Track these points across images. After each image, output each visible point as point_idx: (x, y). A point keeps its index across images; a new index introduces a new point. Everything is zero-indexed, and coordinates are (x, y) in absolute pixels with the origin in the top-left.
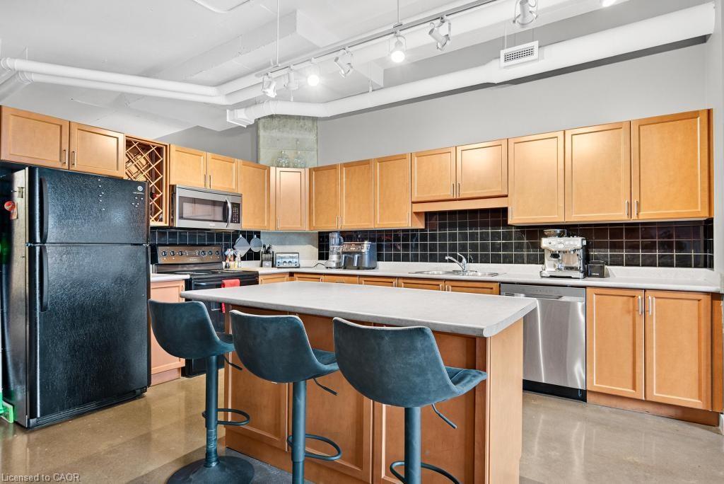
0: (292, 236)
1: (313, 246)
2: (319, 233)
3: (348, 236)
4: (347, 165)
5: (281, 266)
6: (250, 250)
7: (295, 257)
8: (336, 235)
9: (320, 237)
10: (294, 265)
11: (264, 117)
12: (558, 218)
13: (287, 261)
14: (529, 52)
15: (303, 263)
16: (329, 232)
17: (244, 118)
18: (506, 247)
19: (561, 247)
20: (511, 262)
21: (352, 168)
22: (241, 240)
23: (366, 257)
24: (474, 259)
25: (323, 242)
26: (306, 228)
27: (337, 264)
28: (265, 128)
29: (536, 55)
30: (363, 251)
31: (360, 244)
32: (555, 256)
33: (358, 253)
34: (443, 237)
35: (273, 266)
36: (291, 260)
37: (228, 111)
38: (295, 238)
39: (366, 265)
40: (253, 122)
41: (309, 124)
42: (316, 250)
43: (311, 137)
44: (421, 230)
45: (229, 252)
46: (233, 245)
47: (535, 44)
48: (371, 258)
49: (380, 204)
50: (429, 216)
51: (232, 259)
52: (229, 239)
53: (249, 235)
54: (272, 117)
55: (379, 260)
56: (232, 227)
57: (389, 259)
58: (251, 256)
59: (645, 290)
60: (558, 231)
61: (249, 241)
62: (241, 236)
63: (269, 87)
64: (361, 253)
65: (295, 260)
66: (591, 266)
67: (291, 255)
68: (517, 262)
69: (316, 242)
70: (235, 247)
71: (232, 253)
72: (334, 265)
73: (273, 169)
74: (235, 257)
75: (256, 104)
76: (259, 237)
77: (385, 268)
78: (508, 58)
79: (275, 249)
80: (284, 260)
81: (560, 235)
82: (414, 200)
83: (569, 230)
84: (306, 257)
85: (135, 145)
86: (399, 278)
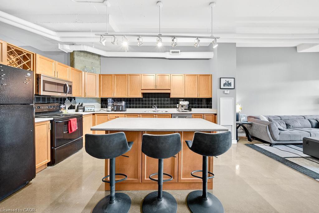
0: (90, 99)
2: (101, 98)
3: (115, 100)
4: (116, 75)
5: (87, 111)
6: (71, 105)
7: (93, 107)
8: (111, 99)
9: (101, 100)
10: (92, 110)
11: (77, 51)
12: (183, 97)
13: (90, 109)
14: (178, 52)
15: (96, 110)
16: (108, 98)
17: (68, 49)
18: (167, 104)
19: (184, 104)
20: (168, 108)
21: (119, 77)
22: (67, 101)
23: (124, 107)
24: (158, 107)
25: (104, 102)
26: (98, 96)
27: (111, 109)
28: (78, 55)
29: (179, 54)
30: (123, 105)
31: (122, 103)
32: (182, 106)
33: (121, 106)
34: (149, 101)
35: (83, 111)
36: (91, 108)
37: (59, 44)
38: (91, 100)
39: (124, 110)
40: (72, 51)
41: (97, 57)
42: (100, 105)
43: (98, 62)
44: (142, 98)
45: (62, 106)
46: (64, 103)
47: (179, 51)
48: (125, 108)
49: (130, 89)
50: (143, 94)
51: (64, 109)
52: (62, 100)
53: (71, 99)
54: (81, 51)
55: (127, 108)
56: (64, 95)
57: (130, 107)
58: (71, 107)
59: (204, 114)
60: (183, 100)
61: (71, 101)
62: (67, 99)
63: (103, 41)
64: (122, 106)
65: (93, 109)
66: (189, 108)
67: (91, 107)
68: (170, 108)
69: (100, 102)
71: (64, 106)
72: (110, 110)
73: (83, 73)
74: (65, 108)
75: (73, 44)
76: (75, 99)
77: (129, 111)
78: (173, 52)
79: (84, 105)
80: (88, 109)
82: (142, 89)
83: (185, 99)
84: (97, 107)
85: (13, 50)
86: (140, 114)
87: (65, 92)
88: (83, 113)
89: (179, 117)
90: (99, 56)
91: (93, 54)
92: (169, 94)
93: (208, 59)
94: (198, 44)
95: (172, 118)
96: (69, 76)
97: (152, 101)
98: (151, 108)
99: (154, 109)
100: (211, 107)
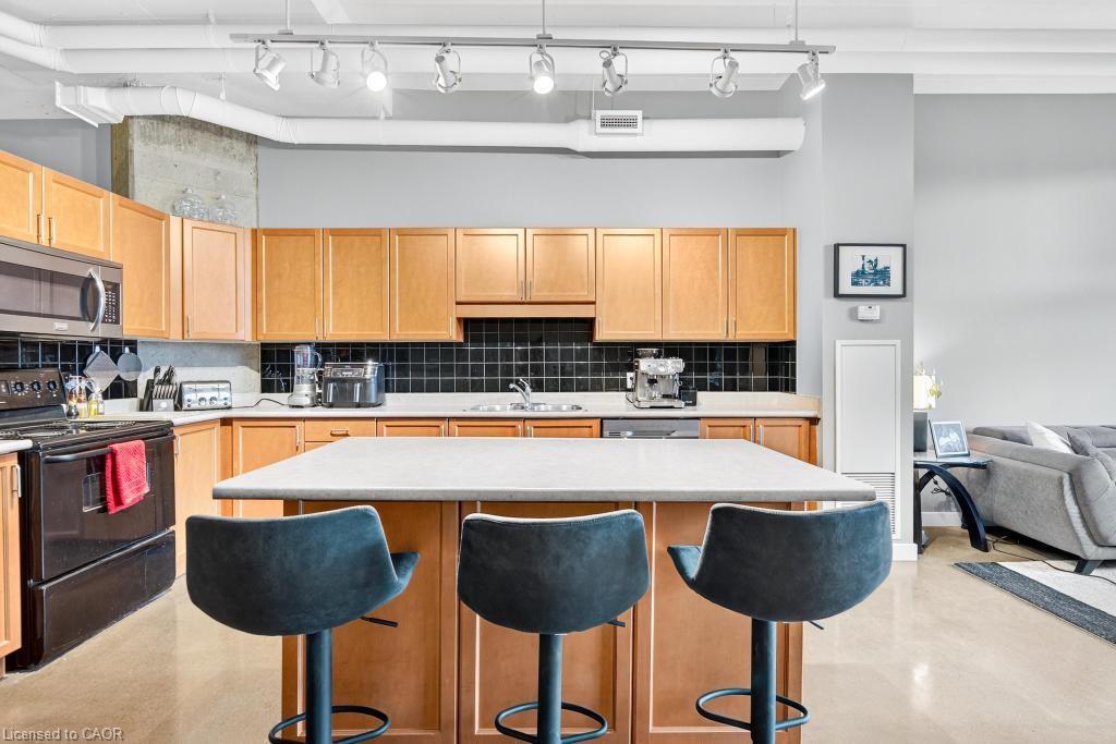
0: (206, 350)
1: (252, 368)
2: (263, 345)
3: (329, 352)
4: (336, 233)
5: (193, 406)
6: (118, 378)
7: (223, 389)
8: (308, 350)
9: (263, 352)
10: (221, 404)
11: (145, 117)
12: (655, 336)
13: (208, 396)
14: (631, 123)
15: (236, 400)
17: (103, 106)
18: (581, 370)
19: (662, 370)
20: (586, 390)
21: (347, 239)
22: (99, 357)
23: (373, 387)
24: (538, 387)
25: (275, 365)
26: (245, 335)
27: (312, 399)
28: (146, 138)
29: (638, 130)
30: (367, 376)
31: (361, 366)
32: (652, 382)
33: (359, 380)
34: (492, 355)
35: (176, 409)
36: (215, 394)
37: (57, 84)
38: (214, 353)
39: (373, 401)
40: (121, 120)
41: (241, 147)
42: (255, 377)
43: (245, 172)
44: (458, 344)
45: (75, 383)
46: (83, 367)
47: (639, 114)
48: (379, 389)
49: (400, 301)
50: (467, 324)
51: (83, 397)
52: (73, 355)
53: (114, 348)
54: (162, 119)
55: (387, 391)
56: (84, 331)
57: (403, 388)
58: (118, 390)
59: (755, 418)
60: (655, 350)
61: (115, 359)
62: (98, 349)
63: (269, 68)
64: (364, 382)
65: (222, 395)
66: (687, 392)
67: (216, 386)
68: (594, 390)
69: (257, 362)
70: (86, 372)
71: (84, 384)
72: (307, 401)
73: (175, 222)
74: (89, 392)
75: (125, 85)
76: (134, 350)
77: (398, 403)
78: (606, 123)
79: (180, 375)
80: (200, 395)
81: (657, 356)
82: (458, 300)
83: (668, 349)
84: (241, 388)
86: (450, 419)
87: (88, 313)
88: (178, 418)
89: (638, 434)
90: (252, 140)
91: (221, 131)
92: (589, 323)
93: (777, 154)
94: (727, 83)
95: (602, 436)
96: (107, 240)
97: (508, 355)
98: (505, 389)
99: (517, 397)
100: (789, 386)
